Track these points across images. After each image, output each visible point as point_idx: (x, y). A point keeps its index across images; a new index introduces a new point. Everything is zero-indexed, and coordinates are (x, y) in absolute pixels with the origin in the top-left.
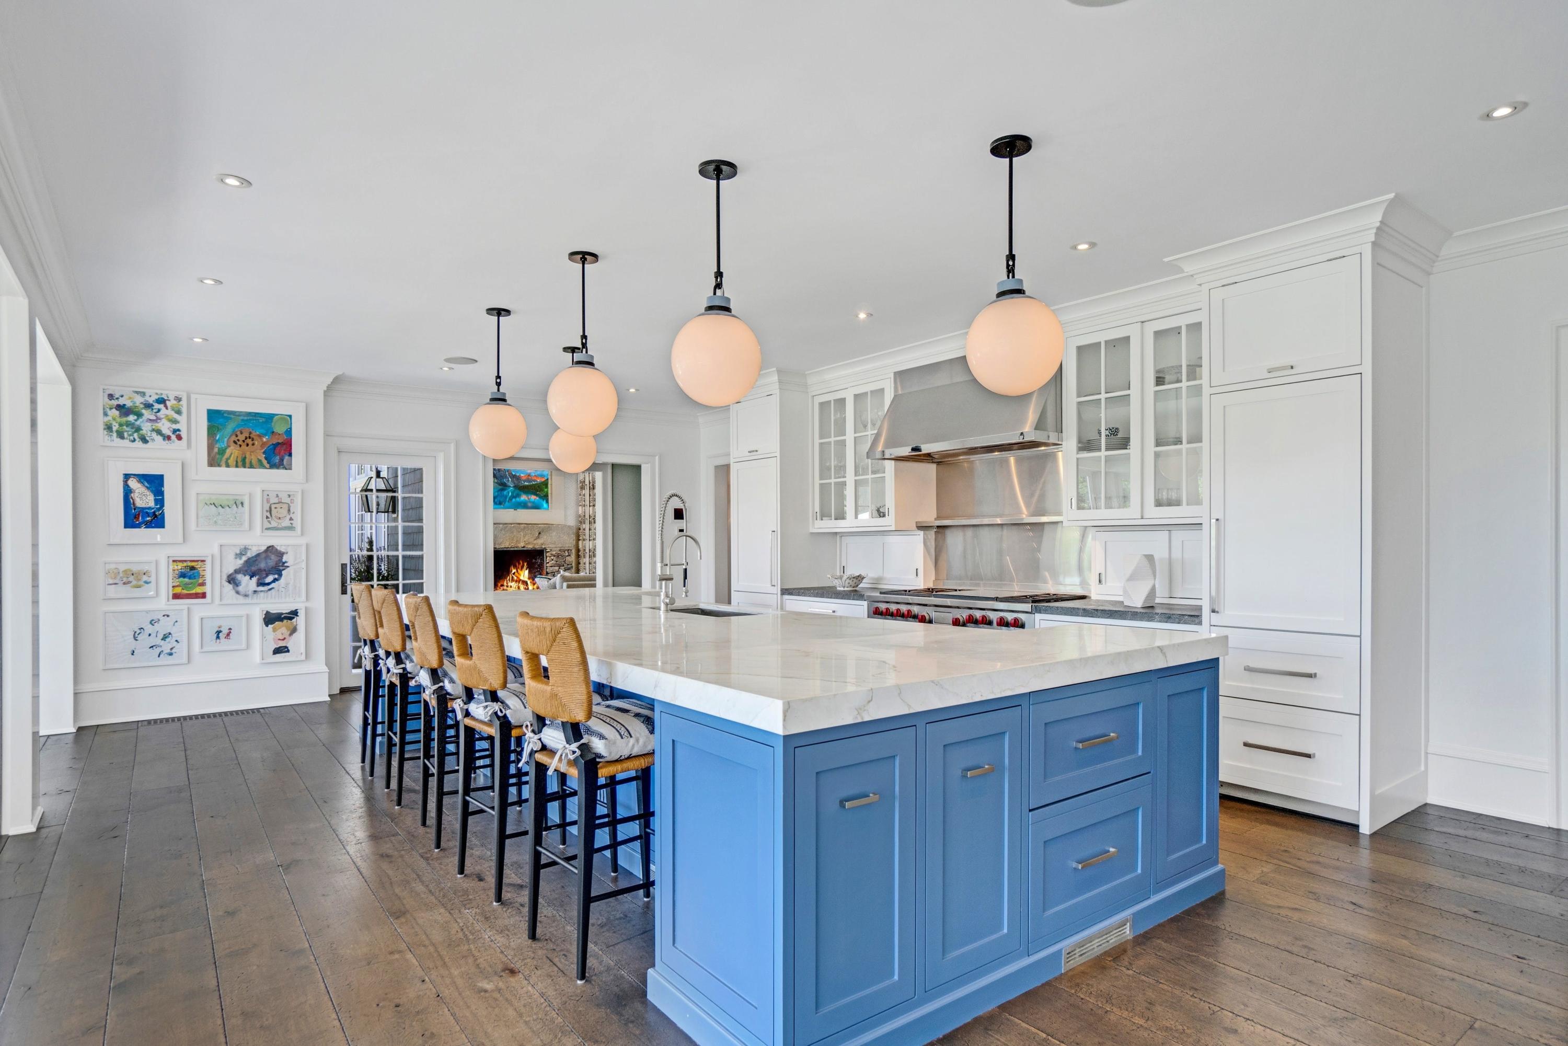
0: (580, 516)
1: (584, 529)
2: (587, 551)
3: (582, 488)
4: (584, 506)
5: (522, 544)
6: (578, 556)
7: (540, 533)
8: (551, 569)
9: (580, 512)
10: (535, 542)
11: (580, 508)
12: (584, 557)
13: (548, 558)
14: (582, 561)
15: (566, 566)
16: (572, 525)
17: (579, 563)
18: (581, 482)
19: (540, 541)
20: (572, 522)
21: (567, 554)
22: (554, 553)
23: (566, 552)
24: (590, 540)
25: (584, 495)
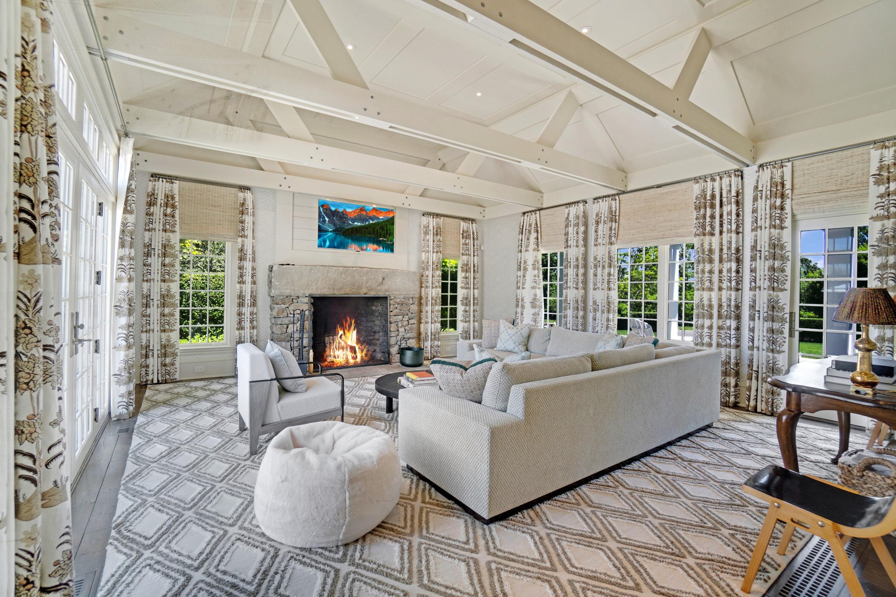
0: (423, 262)
1: (427, 276)
2: (430, 299)
3: (426, 233)
4: (428, 252)
5: (364, 291)
6: (420, 304)
7: (383, 279)
8: (395, 318)
9: (423, 258)
10: (379, 288)
11: (424, 253)
12: (427, 305)
13: (392, 306)
14: (424, 309)
15: (410, 314)
16: (414, 270)
17: (421, 312)
18: (424, 227)
19: (384, 287)
20: (414, 268)
21: (411, 302)
22: (398, 300)
23: (411, 300)
24: (432, 288)
25: (428, 241)
